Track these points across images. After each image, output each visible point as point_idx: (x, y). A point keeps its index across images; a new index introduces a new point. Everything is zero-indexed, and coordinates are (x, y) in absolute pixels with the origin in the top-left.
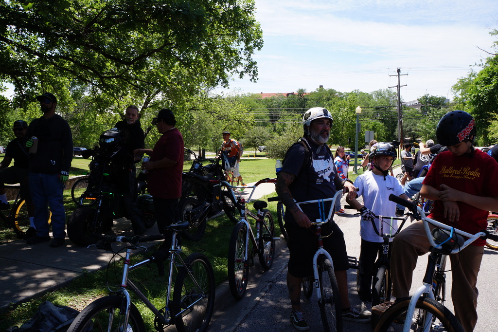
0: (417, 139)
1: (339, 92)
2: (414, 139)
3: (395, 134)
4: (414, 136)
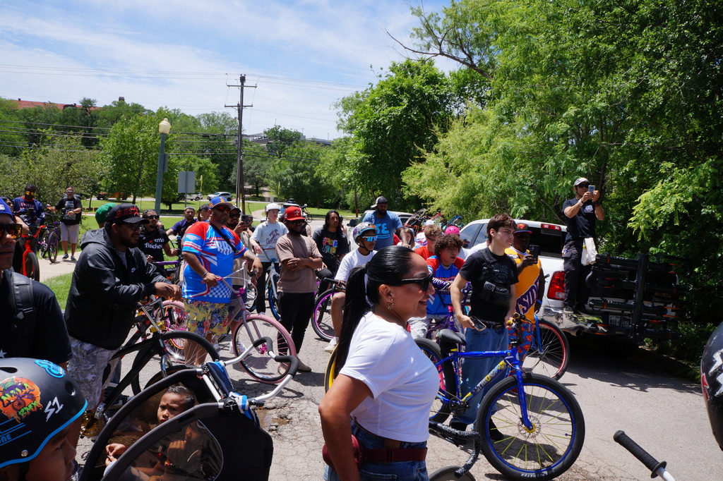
0: (261, 189)
2: (257, 188)
3: (229, 179)
4: (257, 183)
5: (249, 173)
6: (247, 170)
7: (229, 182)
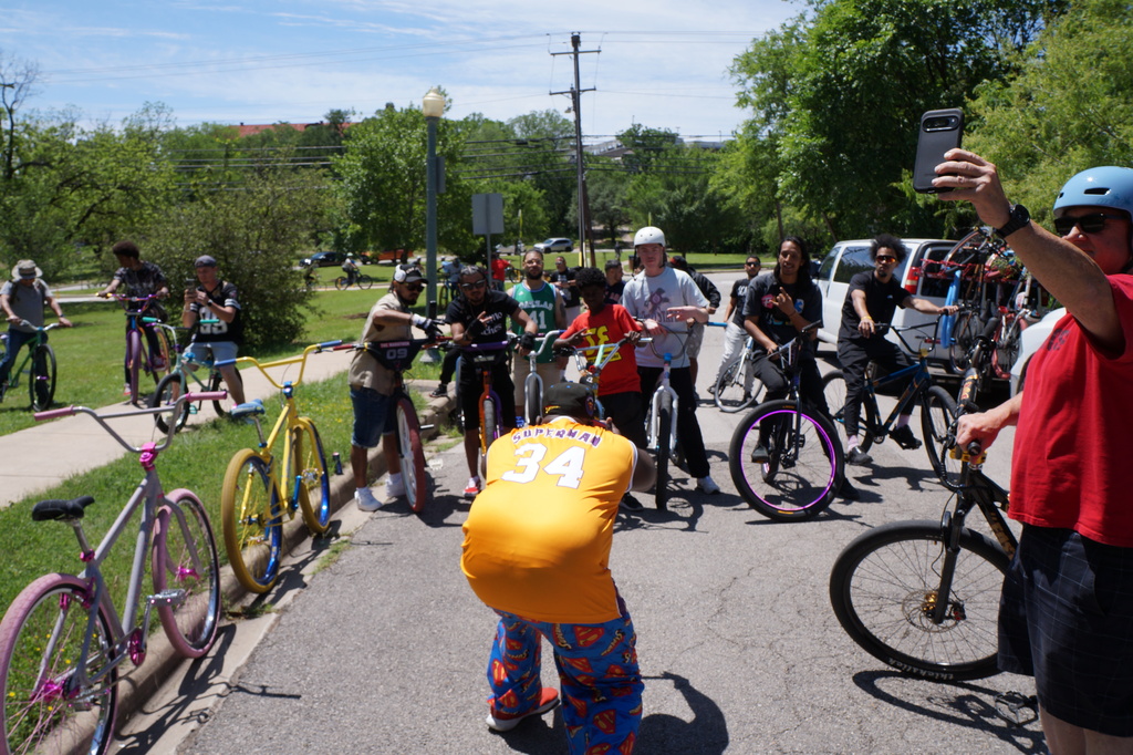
2: (613, 227)
3: (567, 217)
4: (612, 220)
5: (597, 205)
6: (594, 201)
7: (567, 222)
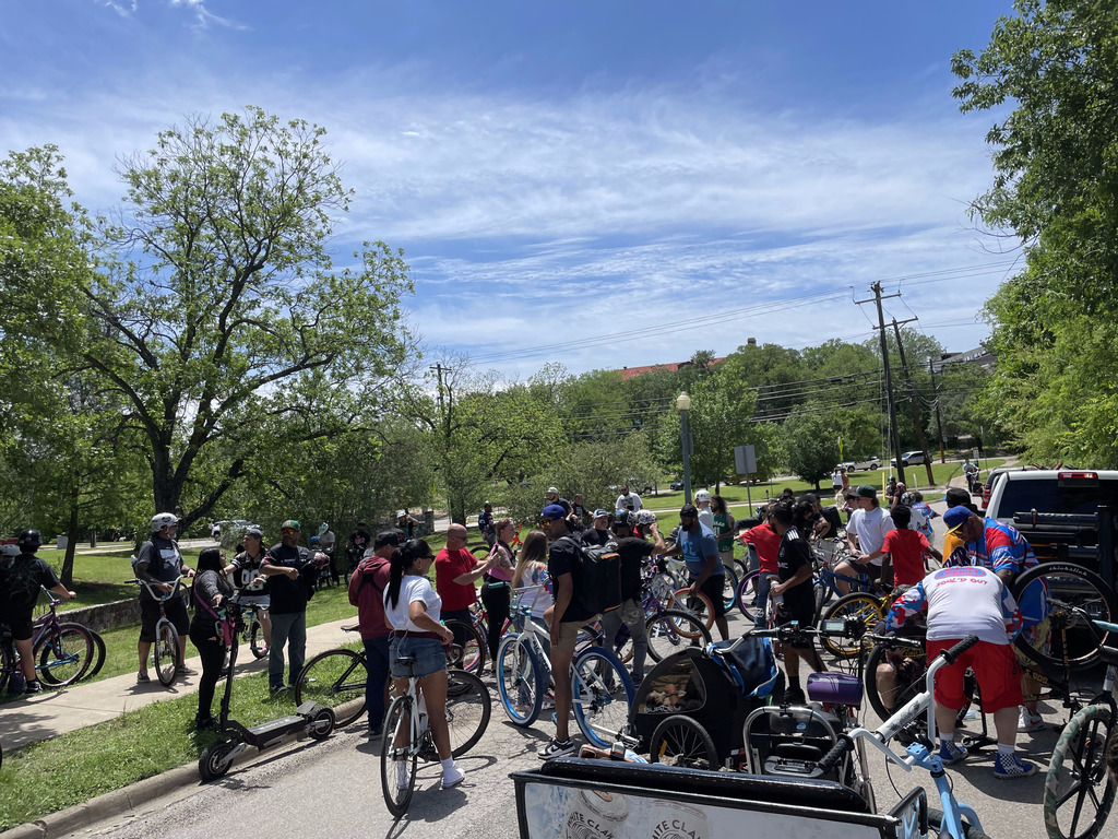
1: (790, 350)
